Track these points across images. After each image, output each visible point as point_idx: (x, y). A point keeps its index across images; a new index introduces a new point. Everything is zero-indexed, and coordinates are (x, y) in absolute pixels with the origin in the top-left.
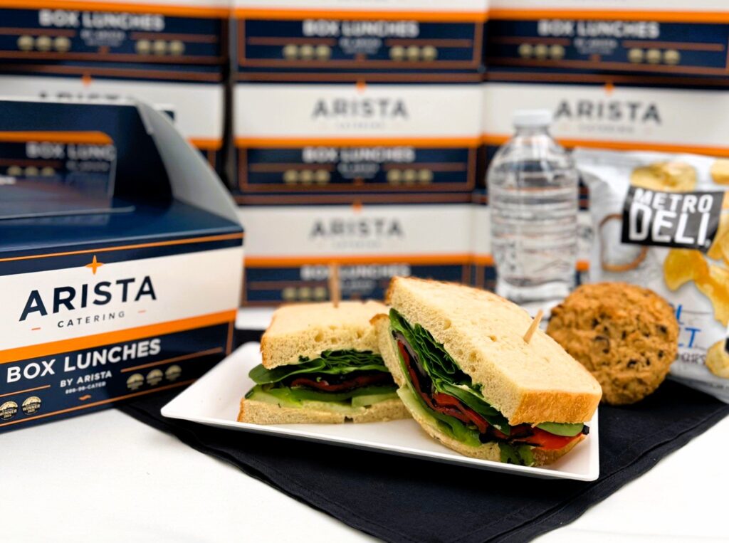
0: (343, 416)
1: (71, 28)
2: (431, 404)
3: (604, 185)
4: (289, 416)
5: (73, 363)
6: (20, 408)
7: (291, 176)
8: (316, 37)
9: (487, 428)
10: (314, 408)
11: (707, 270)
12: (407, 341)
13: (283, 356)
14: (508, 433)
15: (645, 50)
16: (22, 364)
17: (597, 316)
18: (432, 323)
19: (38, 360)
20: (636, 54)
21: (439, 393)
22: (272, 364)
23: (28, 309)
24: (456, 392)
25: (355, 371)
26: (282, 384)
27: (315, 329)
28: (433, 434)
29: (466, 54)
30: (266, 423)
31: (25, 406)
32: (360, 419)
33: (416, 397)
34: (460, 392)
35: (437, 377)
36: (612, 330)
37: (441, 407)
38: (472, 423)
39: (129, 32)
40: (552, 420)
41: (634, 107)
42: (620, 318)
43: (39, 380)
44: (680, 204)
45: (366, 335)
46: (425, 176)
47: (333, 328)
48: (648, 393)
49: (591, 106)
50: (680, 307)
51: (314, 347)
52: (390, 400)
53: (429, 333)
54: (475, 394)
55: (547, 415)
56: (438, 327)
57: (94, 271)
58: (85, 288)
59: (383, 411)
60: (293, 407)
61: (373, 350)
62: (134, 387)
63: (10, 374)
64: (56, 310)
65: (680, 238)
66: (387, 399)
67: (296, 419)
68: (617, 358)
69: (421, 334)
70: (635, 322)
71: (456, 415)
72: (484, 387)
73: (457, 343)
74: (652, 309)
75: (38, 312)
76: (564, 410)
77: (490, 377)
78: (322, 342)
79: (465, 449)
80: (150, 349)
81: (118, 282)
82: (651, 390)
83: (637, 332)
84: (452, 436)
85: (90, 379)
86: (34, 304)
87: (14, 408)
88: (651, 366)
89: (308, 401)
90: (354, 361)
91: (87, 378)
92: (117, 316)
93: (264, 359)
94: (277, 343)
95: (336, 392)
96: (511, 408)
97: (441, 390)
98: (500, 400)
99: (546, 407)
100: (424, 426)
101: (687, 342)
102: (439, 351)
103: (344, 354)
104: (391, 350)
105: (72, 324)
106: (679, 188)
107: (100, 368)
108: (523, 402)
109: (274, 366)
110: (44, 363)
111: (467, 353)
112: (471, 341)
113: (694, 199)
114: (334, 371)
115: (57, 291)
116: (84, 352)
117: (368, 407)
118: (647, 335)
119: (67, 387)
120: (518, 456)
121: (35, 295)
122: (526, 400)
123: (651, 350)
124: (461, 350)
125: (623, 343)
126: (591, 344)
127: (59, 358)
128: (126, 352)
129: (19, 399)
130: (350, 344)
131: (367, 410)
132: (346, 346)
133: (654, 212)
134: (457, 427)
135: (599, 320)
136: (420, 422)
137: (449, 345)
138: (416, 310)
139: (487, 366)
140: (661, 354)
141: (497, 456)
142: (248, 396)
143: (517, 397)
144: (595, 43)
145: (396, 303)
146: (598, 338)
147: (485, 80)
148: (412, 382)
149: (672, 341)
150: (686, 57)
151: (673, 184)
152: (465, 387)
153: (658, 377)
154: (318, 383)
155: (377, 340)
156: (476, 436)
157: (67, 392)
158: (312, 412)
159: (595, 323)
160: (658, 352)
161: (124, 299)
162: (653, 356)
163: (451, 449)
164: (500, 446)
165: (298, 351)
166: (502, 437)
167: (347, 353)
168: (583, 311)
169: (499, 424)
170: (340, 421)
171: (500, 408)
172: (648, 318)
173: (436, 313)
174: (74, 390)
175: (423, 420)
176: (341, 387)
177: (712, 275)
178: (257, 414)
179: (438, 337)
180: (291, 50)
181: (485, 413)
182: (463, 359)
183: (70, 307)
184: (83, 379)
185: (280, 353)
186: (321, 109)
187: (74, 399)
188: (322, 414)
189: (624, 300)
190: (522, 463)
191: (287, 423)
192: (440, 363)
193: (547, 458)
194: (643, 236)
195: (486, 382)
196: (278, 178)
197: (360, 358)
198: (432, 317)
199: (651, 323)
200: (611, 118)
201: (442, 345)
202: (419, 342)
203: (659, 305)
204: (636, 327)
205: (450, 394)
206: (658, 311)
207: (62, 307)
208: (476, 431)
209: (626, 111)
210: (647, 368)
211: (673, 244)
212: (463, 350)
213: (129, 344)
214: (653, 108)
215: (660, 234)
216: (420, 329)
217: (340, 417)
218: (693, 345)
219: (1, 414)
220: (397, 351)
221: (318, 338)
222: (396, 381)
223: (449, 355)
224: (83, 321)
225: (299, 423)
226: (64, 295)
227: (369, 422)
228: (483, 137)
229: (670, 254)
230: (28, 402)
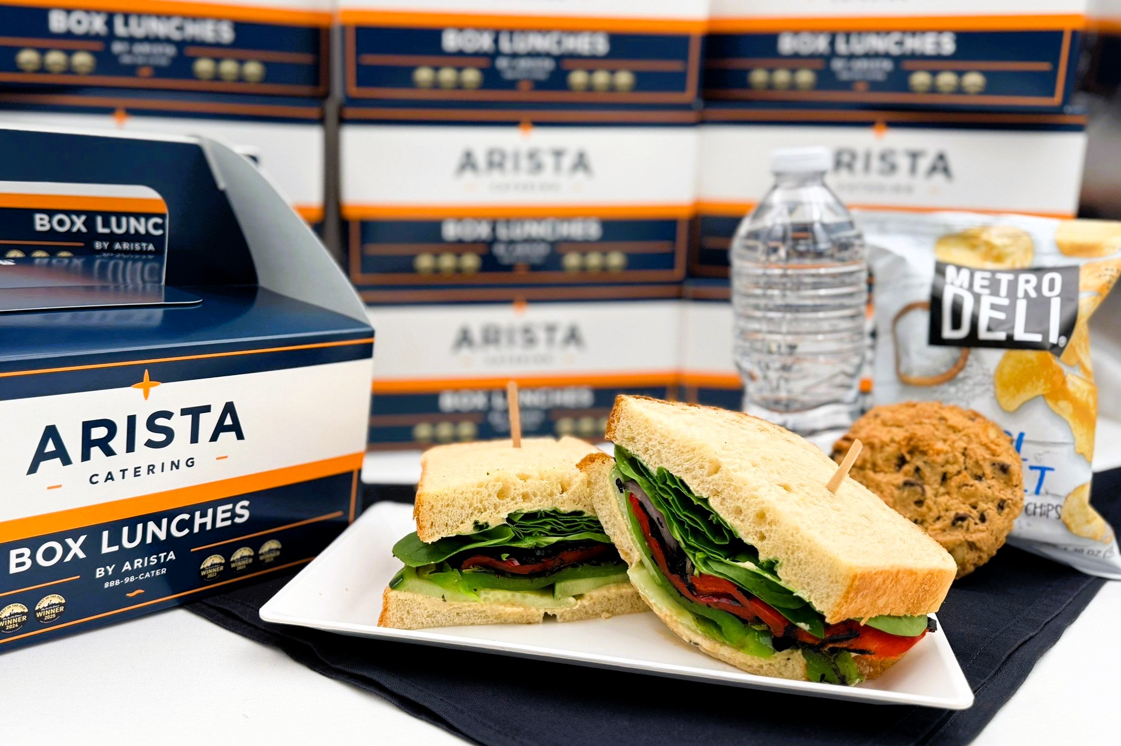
0: (542, 612)
1: (97, 37)
2: (685, 591)
3: (901, 261)
4: (458, 614)
5: (115, 539)
6: (32, 613)
7: (425, 262)
8: (460, 53)
9: (786, 628)
10: (497, 601)
11: (1064, 382)
12: (643, 493)
13: (450, 522)
14: (822, 635)
15: (934, 73)
16: (33, 544)
17: (904, 451)
18: (686, 465)
19: (60, 537)
20: (920, 79)
21: (701, 574)
22: (433, 535)
23: (41, 456)
24: (731, 573)
25: (558, 543)
26: (447, 564)
27: (497, 480)
28: (687, 636)
29: (676, 82)
30: (423, 626)
31: (39, 610)
32: (568, 617)
33: (659, 581)
34: (738, 573)
35: (696, 550)
36: (927, 471)
37: (704, 595)
38: (759, 621)
39: (181, 45)
40: (886, 612)
41: (914, 156)
42: (938, 453)
43: (61, 569)
44: (1013, 286)
45: (574, 488)
46: (616, 260)
47: (524, 478)
48: (982, 563)
49: (853, 156)
50: (1022, 435)
51: (496, 507)
52: (612, 585)
53: (682, 482)
54: (768, 576)
55: (882, 605)
56: (698, 472)
57: (146, 395)
58: (132, 420)
59: (601, 603)
60: (465, 601)
61: (584, 510)
62: (211, 573)
63: (13, 561)
64: (86, 456)
65: (1020, 335)
66: (608, 584)
67: (469, 618)
68: (934, 514)
69: (669, 483)
70: (961, 459)
71: (731, 609)
72: (781, 565)
73: (731, 498)
74: (985, 440)
75: (58, 460)
76: (906, 596)
77: (792, 549)
78: (509, 500)
79: (743, 661)
80: (234, 515)
81: (184, 412)
82: (985, 558)
83: (964, 473)
84: (722, 639)
85: (143, 564)
86: (50, 447)
87: (23, 614)
88: (987, 523)
89: (487, 590)
90: (556, 527)
91: (138, 563)
92: (182, 465)
93: (420, 527)
94: (441, 503)
95: (531, 576)
96: (828, 596)
97: (704, 570)
98: (808, 584)
99: (881, 592)
100: (672, 626)
101: (1032, 488)
102: (702, 510)
103: (541, 518)
104: (615, 509)
105: (112, 479)
106: (1007, 265)
107: (157, 546)
108: (851, 586)
109: (436, 539)
110: (69, 541)
111: (751, 512)
112: (756, 493)
113: (1033, 278)
114: (527, 543)
115: (87, 426)
116: (132, 523)
117: (578, 597)
118: (979, 478)
119: (107, 578)
120: (836, 671)
121: (51, 432)
122: (857, 583)
123: (986, 499)
124: (738, 507)
125: (942, 490)
126: (896, 492)
127: (93, 533)
128: (198, 521)
129: (31, 600)
130: (550, 501)
131: (579, 602)
132: (546, 506)
133: (977, 298)
134: (731, 627)
135: (908, 457)
136: (668, 619)
137: (719, 499)
138: (659, 447)
139: (788, 531)
140: (1001, 506)
141: (800, 670)
142: (395, 584)
143: (840, 579)
144: (861, 65)
145: (623, 437)
146: (907, 484)
147: (701, 122)
148: (653, 558)
149: (1016, 486)
150: (994, 82)
151: (999, 258)
152: (749, 565)
153: (997, 539)
154: (504, 562)
155: (590, 495)
156: (767, 641)
157: (106, 585)
158: (494, 606)
159: (902, 462)
160: (996, 502)
161: (194, 439)
162: (991, 510)
163: (719, 660)
164: (804, 654)
165: (472, 514)
166: (810, 641)
167: (547, 515)
168: (883, 445)
169: (806, 622)
170: (537, 619)
171: (809, 597)
172: (980, 453)
173: (693, 450)
174: (118, 582)
175: (671, 616)
176: (536, 567)
177: (1071, 388)
178: (408, 612)
179: (698, 489)
180: (424, 75)
181: (781, 605)
182: (742, 521)
183: (109, 452)
184: (132, 565)
185: (444, 517)
186: (468, 162)
187: (118, 597)
188: (509, 609)
189: (942, 428)
190: (843, 682)
191: (455, 625)
192: (703, 528)
193: (872, 670)
194: (963, 332)
195: (784, 556)
196: (407, 265)
197: (565, 522)
198: (688, 457)
199: (985, 459)
200: (882, 172)
201: (706, 501)
202: (666, 496)
203: (992, 434)
204: (963, 467)
205: (721, 577)
206: (992, 442)
207: (96, 451)
208: (766, 633)
209: (904, 163)
210: (981, 526)
211: (1010, 343)
212: (743, 506)
213: (203, 508)
214: (941, 157)
215: (989, 329)
216: (666, 477)
217: (537, 613)
218: (1042, 490)
219: (1, 624)
220: (625, 510)
221: (501, 494)
222: (622, 556)
223: (717, 515)
224: (130, 473)
225: (473, 624)
226: (99, 433)
227: (580, 619)
228: (697, 204)
229: (1006, 358)
230: (44, 603)
